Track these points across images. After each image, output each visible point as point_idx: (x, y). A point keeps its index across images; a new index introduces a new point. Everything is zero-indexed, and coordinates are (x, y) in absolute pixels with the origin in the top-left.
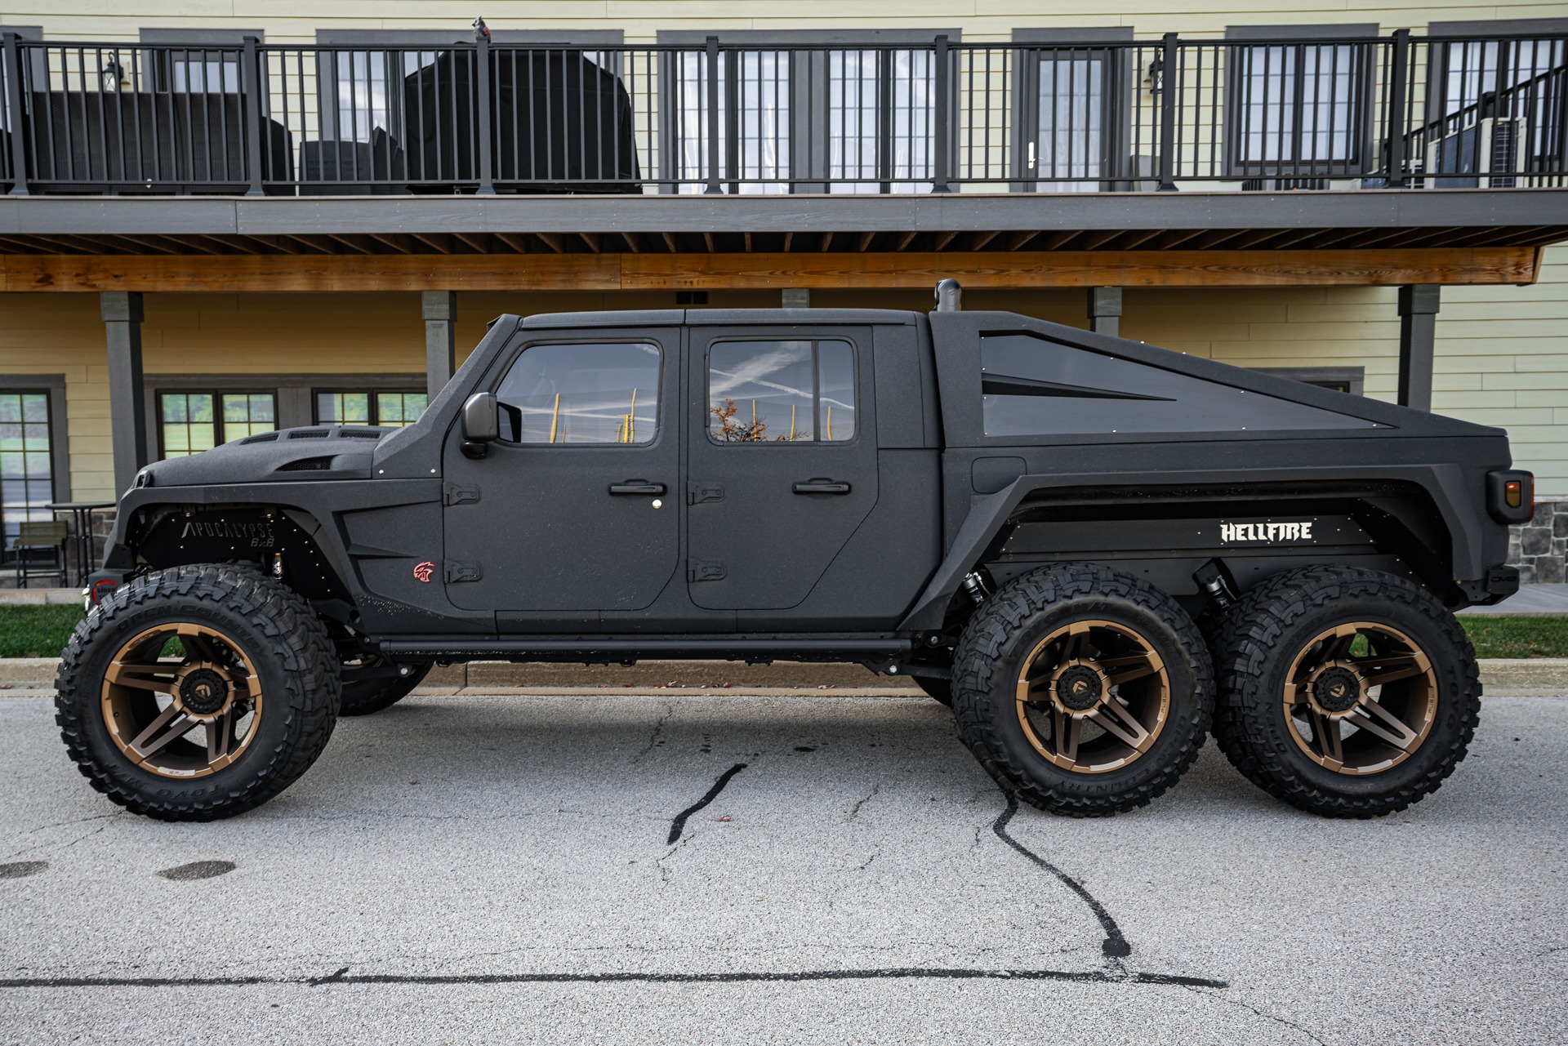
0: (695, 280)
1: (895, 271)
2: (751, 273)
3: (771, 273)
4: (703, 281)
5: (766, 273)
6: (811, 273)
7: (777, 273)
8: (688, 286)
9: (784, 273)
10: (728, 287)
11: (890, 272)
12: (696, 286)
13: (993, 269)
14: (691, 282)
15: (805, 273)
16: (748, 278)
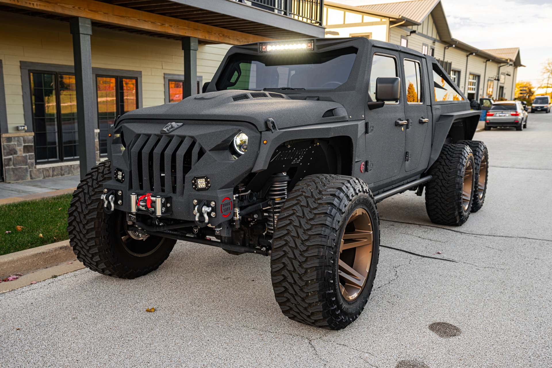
0: (35, 3)
1: (126, 17)
2: (64, 5)
3: (73, 7)
4: (40, 5)
5: (71, 7)
6: (91, 11)
7: (76, 8)
8: (31, 6)
9: (79, 8)
10: (53, 11)
11: (123, 17)
12: (35, 7)
13: (160, 23)
14: (33, 4)
15: (89, 10)
16: (63, 7)
